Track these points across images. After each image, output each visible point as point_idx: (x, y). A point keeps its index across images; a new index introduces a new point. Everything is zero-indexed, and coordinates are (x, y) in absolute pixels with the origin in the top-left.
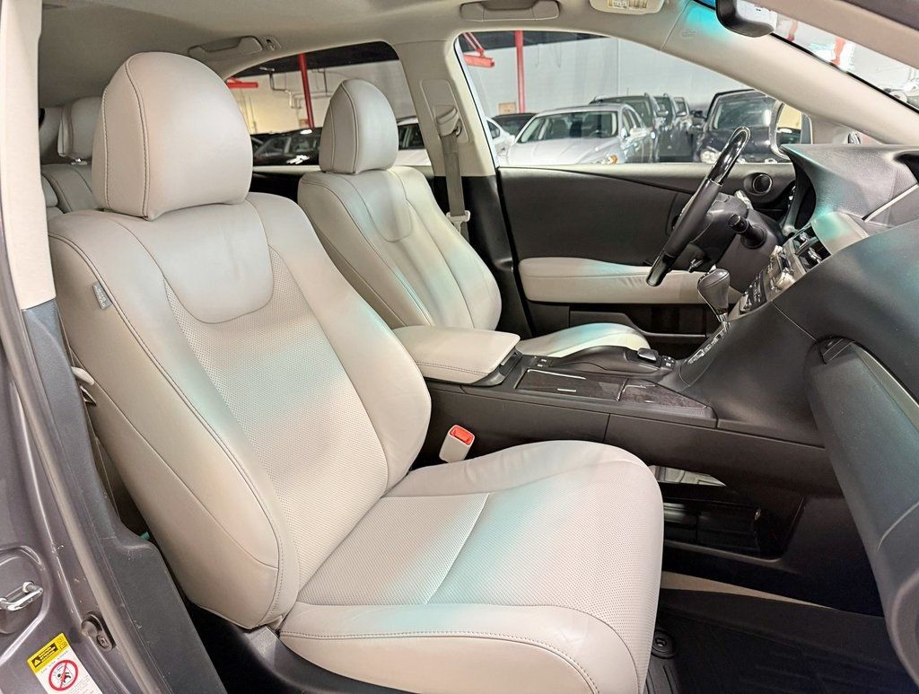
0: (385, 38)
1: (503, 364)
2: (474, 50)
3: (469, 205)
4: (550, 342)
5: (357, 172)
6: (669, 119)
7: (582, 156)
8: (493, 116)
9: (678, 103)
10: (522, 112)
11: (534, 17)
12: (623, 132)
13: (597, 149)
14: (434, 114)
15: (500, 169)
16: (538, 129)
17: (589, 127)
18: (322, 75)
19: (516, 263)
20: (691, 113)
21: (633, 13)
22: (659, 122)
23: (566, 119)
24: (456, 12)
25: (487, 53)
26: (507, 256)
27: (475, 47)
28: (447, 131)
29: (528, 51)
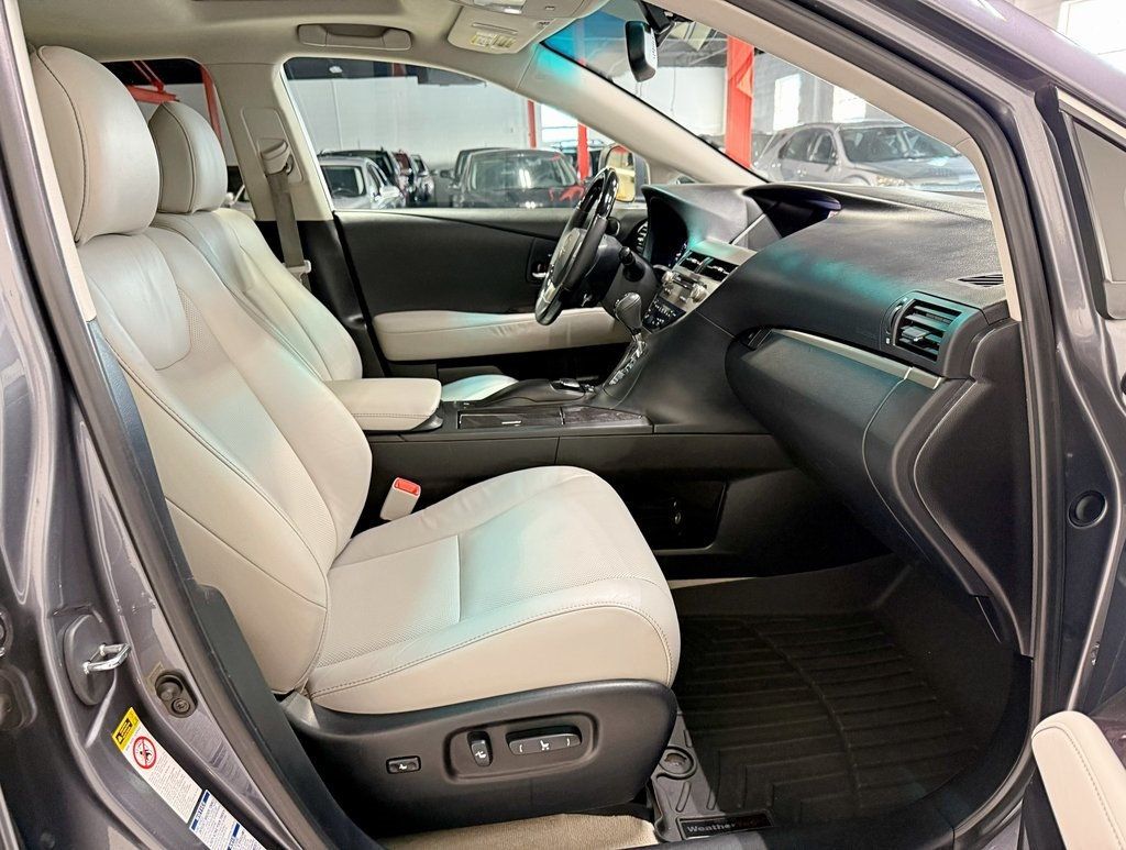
0: (193, 56)
3: (308, 254)
5: (194, 211)
6: (411, 178)
9: (416, 161)
11: (384, 46)
12: (372, 189)
14: (258, 148)
15: (336, 214)
20: (432, 173)
21: (493, 52)
22: (403, 181)
24: (292, 33)
28: (275, 168)
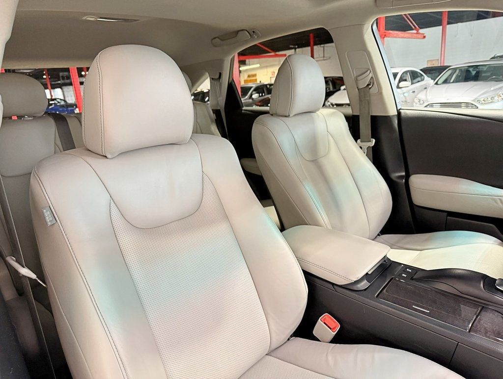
1: (369, 273)
2: (412, 29)
3: (375, 134)
4: (427, 240)
7: (480, 94)
8: (422, 68)
10: (442, 65)
13: (492, 89)
14: (354, 73)
15: (401, 111)
16: (451, 75)
17: (489, 74)
18: (322, 48)
19: (407, 177)
23: (471, 69)
25: (421, 31)
26: (400, 171)
27: (413, 27)
28: (362, 85)
29: (451, 28)
